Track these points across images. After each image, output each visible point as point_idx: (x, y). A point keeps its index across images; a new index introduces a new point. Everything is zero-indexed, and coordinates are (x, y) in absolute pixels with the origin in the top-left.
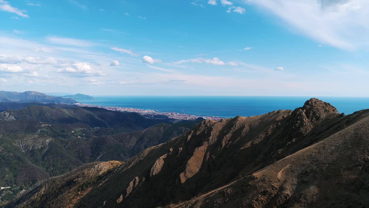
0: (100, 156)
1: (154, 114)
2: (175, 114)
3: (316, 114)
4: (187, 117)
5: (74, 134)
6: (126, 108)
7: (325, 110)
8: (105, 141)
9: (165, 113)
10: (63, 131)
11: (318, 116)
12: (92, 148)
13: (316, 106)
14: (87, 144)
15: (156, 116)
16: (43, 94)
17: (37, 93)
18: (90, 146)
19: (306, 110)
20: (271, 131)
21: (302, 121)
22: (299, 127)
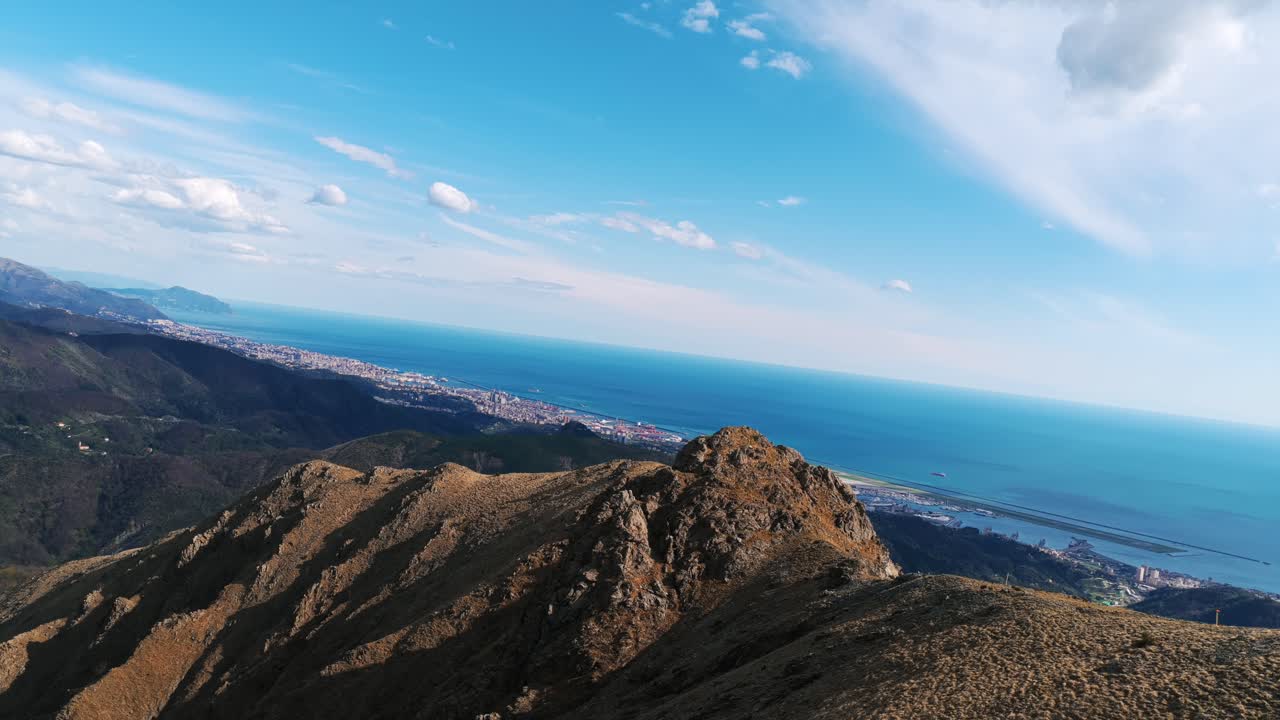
0: (129, 534)
1: (427, 391)
2: (503, 401)
3: (713, 533)
4: (546, 415)
5: (64, 432)
6: (338, 359)
7: (779, 512)
8: (163, 476)
9: (468, 393)
10: (21, 420)
11: (718, 551)
12: (103, 498)
13: (730, 480)
14: (89, 478)
15: (432, 400)
16: (38, 273)
17: (13, 267)
18: (99, 489)
19: (666, 498)
20: (525, 579)
21: (611, 570)
22: (581, 614)
